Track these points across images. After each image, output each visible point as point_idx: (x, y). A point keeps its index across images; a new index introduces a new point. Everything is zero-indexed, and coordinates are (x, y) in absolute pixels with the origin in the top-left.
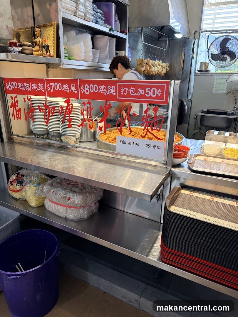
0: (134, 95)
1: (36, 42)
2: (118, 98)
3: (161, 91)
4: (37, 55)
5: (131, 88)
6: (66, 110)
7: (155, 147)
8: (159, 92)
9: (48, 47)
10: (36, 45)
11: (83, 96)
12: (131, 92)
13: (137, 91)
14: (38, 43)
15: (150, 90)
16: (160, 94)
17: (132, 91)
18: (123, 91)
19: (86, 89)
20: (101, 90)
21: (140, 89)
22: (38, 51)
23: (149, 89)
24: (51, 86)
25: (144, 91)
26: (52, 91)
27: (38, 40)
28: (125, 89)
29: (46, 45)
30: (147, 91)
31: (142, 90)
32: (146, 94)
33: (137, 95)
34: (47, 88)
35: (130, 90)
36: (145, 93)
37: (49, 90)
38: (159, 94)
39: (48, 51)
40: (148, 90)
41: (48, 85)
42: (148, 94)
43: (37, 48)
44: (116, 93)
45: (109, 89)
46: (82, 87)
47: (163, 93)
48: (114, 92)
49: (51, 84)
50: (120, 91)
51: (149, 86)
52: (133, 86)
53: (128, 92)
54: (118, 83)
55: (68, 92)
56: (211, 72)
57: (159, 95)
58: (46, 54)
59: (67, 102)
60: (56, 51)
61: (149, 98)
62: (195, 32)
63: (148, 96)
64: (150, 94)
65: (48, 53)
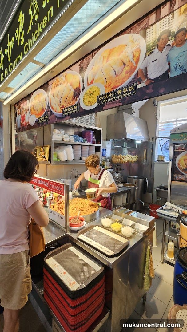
0: (54, 188)
2: (49, 189)
4: (39, 160)
7: (61, 218)
10: (40, 155)
11: (39, 186)
16: (61, 190)
19: (40, 182)
20: (44, 184)
21: (55, 186)
27: (42, 153)
28: (51, 185)
29: (44, 155)
36: (57, 188)
43: (41, 156)
45: (46, 184)
50: (49, 185)
51: (58, 185)
54: (49, 182)
55: (35, 182)
56: (164, 161)
58: (43, 159)
59: (35, 187)
60: (48, 158)
61: (58, 191)
62: (153, 138)
63: (58, 190)
64: (59, 189)
65: (45, 159)
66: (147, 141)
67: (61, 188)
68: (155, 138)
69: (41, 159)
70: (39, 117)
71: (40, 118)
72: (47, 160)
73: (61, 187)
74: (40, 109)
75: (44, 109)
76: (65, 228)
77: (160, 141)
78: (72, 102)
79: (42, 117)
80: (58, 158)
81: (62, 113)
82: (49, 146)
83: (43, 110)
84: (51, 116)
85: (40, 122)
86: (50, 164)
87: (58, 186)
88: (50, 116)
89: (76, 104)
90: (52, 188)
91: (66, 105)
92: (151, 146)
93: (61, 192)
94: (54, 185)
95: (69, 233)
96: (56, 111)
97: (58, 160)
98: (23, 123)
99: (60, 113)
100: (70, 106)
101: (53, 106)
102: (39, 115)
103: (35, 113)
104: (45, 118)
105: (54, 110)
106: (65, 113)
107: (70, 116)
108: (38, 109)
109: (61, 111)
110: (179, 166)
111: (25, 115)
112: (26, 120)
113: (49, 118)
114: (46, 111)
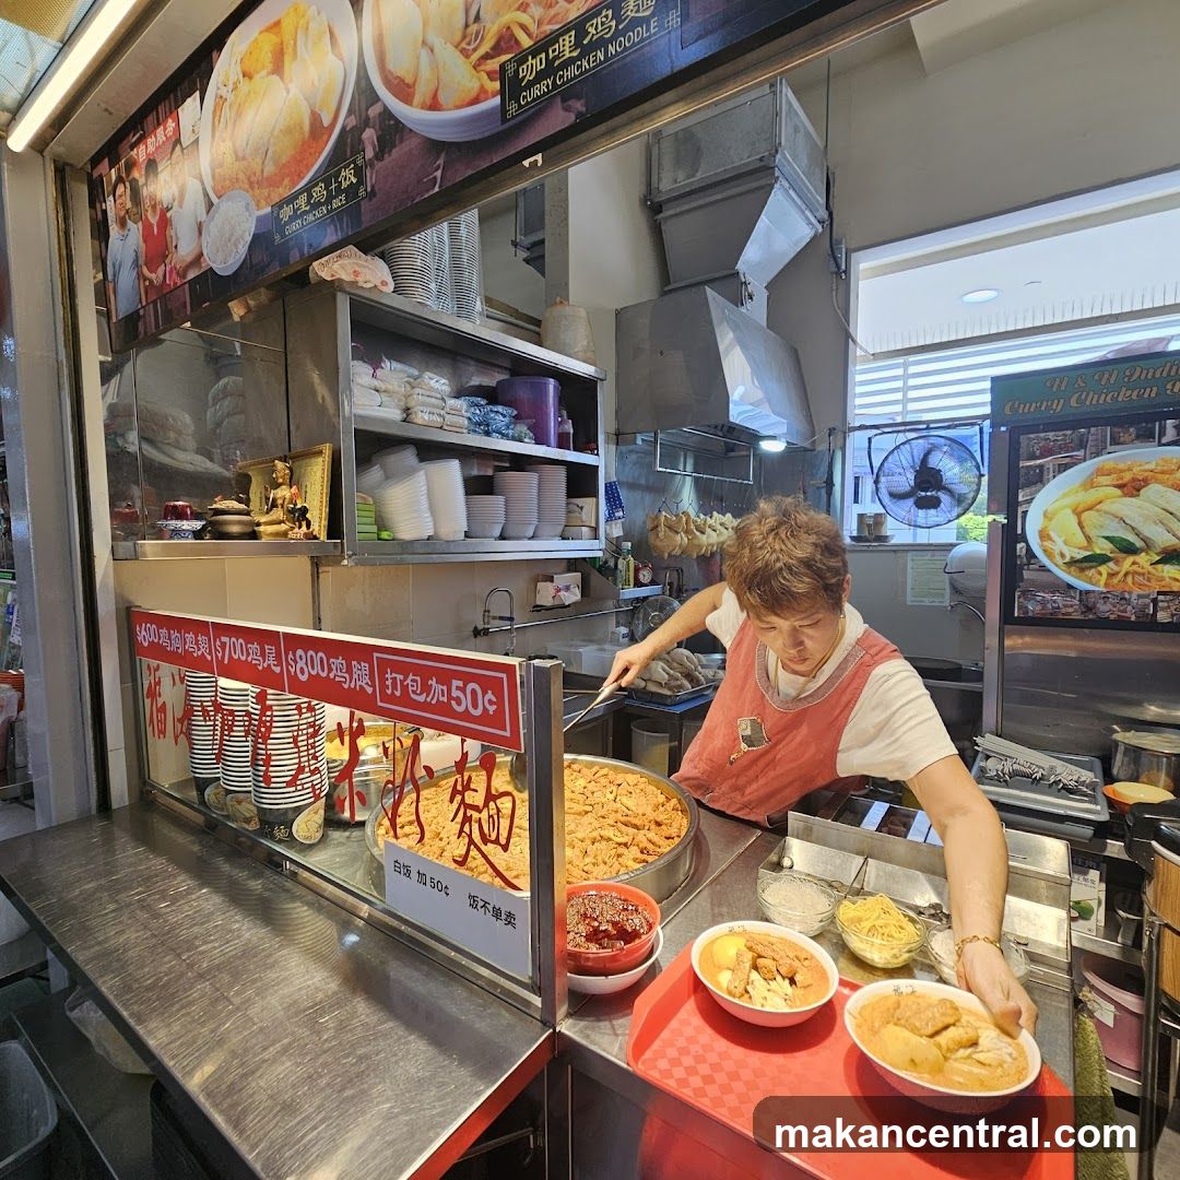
0: (421, 698)
1: (274, 500)
2: (380, 704)
3: (494, 699)
4: (271, 534)
5: (411, 677)
6: (259, 726)
7: (497, 913)
8: (490, 702)
9: (304, 511)
10: (274, 505)
11: (297, 688)
12: (410, 688)
13: (426, 689)
14: (280, 502)
15: (463, 690)
16: (494, 707)
17: (413, 686)
18: (389, 683)
19: (301, 664)
20: (334, 671)
21: (433, 682)
22: (280, 522)
23: (460, 684)
24: (223, 645)
25: (445, 688)
26: (226, 662)
27: (284, 492)
28: (394, 675)
29: (299, 506)
30: (455, 693)
31: (440, 687)
32: (453, 703)
33: (428, 700)
34: (216, 650)
35: (409, 681)
36: (450, 697)
37: (220, 655)
38: (492, 709)
39: (304, 523)
40: (458, 688)
41: (218, 643)
42: (459, 703)
43: (278, 514)
44: (373, 686)
45: (355, 670)
46: (291, 656)
47: (500, 703)
48: (367, 684)
49: (224, 639)
50: (383, 680)
51: (457, 675)
52: (417, 670)
53: (405, 688)
54: (375, 655)
55: (260, 668)
56: (893, 542)
57: (491, 713)
58: (296, 530)
59: (261, 698)
60: (325, 523)
61: (466, 716)
62: (831, 431)
63: (460, 709)
64: (466, 703)
65: (304, 528)
66: (806, 444)
67: (490, 695)
68: (840, 431)
69: (283, 527)
70: (284, 191)
71: (295, 197)
72: (323, 537)
73: (488, 684)
74: (288, 130)
75: (326, 122)
76: (536, 988)
77: (870, 439)
79: (308, 189)
80: (381, 523)
81: (497, 100)
82: (327, 449)
83: (317, 130)
84: (387, 159)
85: (295, 226)
86: (337, 561)
87: (456, 683)
88: (379, 156)
90: (405, 700)
92: (824, 468)
93: (496, 720)
94: (425, 674)
95: (567, 1027)
96: (434, 105)
97: (385, 535)
98: (156, 277)
99: (475, 101)
100: (574, 12)
102: (286, 181)
103: (254, 179)
104: (339, 190)
105: (417, 100)
106: (531, 84)
107: (578, 98)
108: (276, 133)
109: (482, 89)
110: (1048, 544)
111: (168, 215)
112: (176, 247)
113: (370, 178)
114: (343, 128)
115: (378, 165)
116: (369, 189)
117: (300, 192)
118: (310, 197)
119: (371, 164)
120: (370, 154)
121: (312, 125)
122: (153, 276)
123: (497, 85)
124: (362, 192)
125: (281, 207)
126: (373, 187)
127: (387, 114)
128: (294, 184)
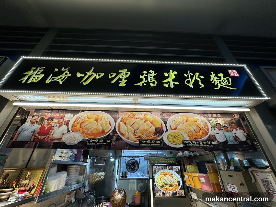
1: (23, 184)
27: (26, 182)
56: (128, 177)
71: (95, 139)
74: (96, 129)
75: (106, 132)
77: (126, 158)
78: (153, 137)
81: (139, 143)
84: (118, 142)
85: (93, 143)
89: (158, 139)
91: (144, 137)
96: (128, 139)
99: (135, 141)
100: (150, 139)
101: (123, 132)
102: (93, 136)
103: (84, 132)
104: (106, 142)
105: (125, 137)
106: (144, 143)
107: (151, 148)
108: (93, 128)
109: (136, 140)
110: (157, 183)
111: (53, 128)
112: (53, 134)
113: (114, 143)
114: (109, 134)
115: (116, 142)
116: (113, 144)
117: (97, 139)
118: (99, 140)
119: (114, 141)
120: (114, 140)
121: (102, 131)
122: (40, 137)
123: (139, 141)
124: (111, 144)
125: (91, 139)
126: (114, 145)
127: (118, 136)
128: (95, 137)
